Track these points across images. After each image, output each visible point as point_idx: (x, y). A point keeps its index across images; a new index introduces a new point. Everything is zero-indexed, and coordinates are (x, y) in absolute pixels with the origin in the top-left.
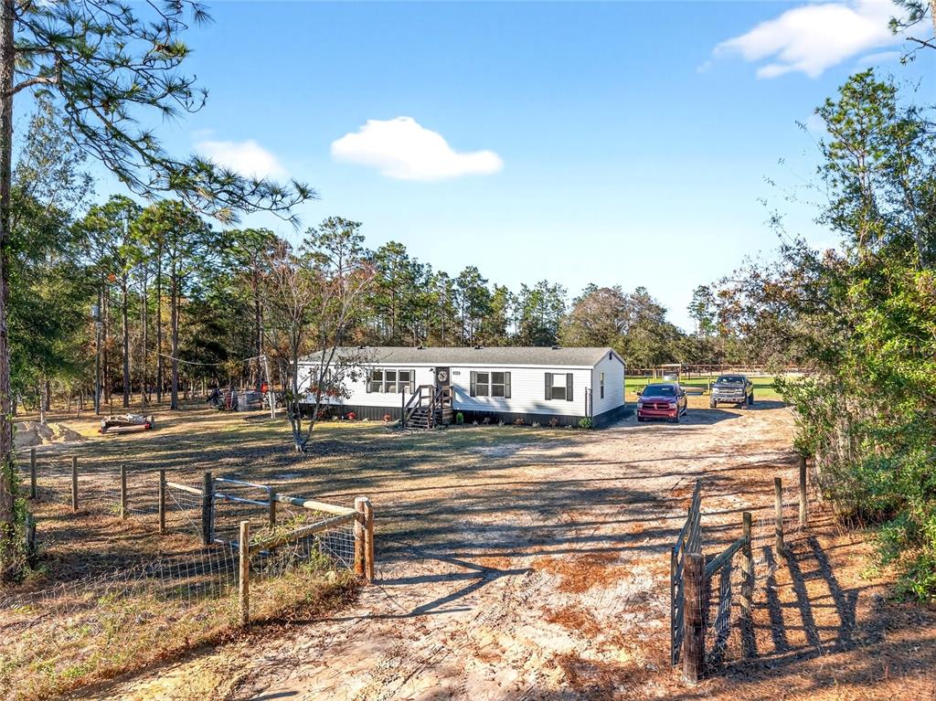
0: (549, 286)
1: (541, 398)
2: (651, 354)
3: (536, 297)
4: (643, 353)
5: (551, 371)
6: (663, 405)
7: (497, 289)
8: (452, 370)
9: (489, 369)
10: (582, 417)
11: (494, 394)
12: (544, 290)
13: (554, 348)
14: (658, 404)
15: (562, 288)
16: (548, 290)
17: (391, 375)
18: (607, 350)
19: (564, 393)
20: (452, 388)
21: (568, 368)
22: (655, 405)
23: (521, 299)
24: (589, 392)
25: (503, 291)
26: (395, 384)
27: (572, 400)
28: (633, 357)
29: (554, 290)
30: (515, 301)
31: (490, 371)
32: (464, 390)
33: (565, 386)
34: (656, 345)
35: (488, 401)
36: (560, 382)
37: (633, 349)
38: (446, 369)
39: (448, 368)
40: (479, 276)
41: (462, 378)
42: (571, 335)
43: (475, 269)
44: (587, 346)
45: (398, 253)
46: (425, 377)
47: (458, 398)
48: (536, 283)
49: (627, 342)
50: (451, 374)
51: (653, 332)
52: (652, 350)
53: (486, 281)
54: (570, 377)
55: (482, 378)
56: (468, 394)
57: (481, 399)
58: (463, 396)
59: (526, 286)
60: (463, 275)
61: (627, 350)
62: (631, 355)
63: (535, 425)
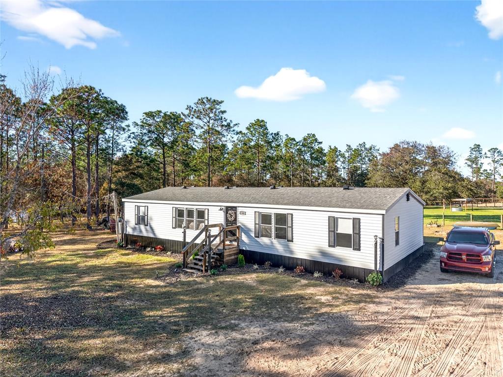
0: (366, 146)
1: (324, 243)
2: (445, 192)
3: (356, 154)
4: (439, 191)
5: (336, 215)
6: (475, 258)
7: (331, 149)
8: (239, 210)
9: (273, 210)
10: (371, 271)
11: (278, 236)
12: (363, 149)
13: (345, 189)
14: (467, 255)
15: (376, 148)
16: (366, 149)
17: (190, 213)
18: (406, 190)
19: (351, 241)
20: (238, 227)
21: (355, 213)
22: (464, 257)
23: (347, 155)
24: (379, 241)
25: (335, 150)
26: (193, 221)
27: (359, 249)
28: (429, 194)
29: (371, 149)
30: (343, 156)
31: (273, 212)
32: (249, 230)
33: (351, 232)
34: (450, 185)
35: (272, 243)
36: (345, 227)
37: (429, 188)
38: (234, 209)
39: (236, 207)
40: (316, 140)
41: (248, 218)
42: (377, 177)
43: (314, 135)
44: (389, 186)
45: (261, 126)
46: (216, 216)
47: (244, 238)
48: (358, 145)
49: (424, 182)
50: (238, 213)
51: (447, 174)
52: (445, 189)
53: (321, 143)
54: (356, 223)
55: (266, 219)
56: (253, 235)
57: (265, 240)
58: (249, 236)
59: (350, 146)
60: (305, 139)
61: (423, 188)
62: (427, 193)
63: (316, 275)
